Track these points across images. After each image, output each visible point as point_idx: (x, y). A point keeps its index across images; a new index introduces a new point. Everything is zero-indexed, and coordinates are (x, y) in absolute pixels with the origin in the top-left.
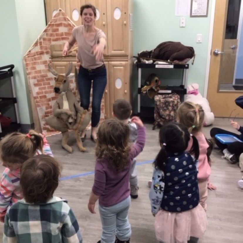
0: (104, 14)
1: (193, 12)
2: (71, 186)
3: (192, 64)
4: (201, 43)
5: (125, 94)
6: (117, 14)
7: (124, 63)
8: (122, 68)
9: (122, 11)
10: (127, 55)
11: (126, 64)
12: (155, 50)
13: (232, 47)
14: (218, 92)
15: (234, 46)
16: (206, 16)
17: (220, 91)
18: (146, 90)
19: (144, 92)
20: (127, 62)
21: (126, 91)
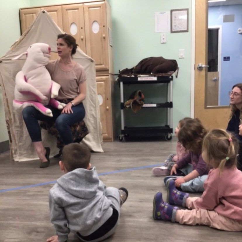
0: (82, 28)
1: (173, 27)
2: (38, 192)
3: (177, 77)
4: (183, 58)
5: (107, 110)
6: (96, 28)
7: (104, 77)
8: (103, 83)
9: (100, 25)
10: (108, 68)
11: (106, 79)
12: (136, 66)
13: (214, 79)
14: (206, 108)
15: (215, 78)
16: (187, 31)
17: (208, 106)
18: (129, 104)
19: (127, 106)
20: (107, 77)
21: (108, 107)
